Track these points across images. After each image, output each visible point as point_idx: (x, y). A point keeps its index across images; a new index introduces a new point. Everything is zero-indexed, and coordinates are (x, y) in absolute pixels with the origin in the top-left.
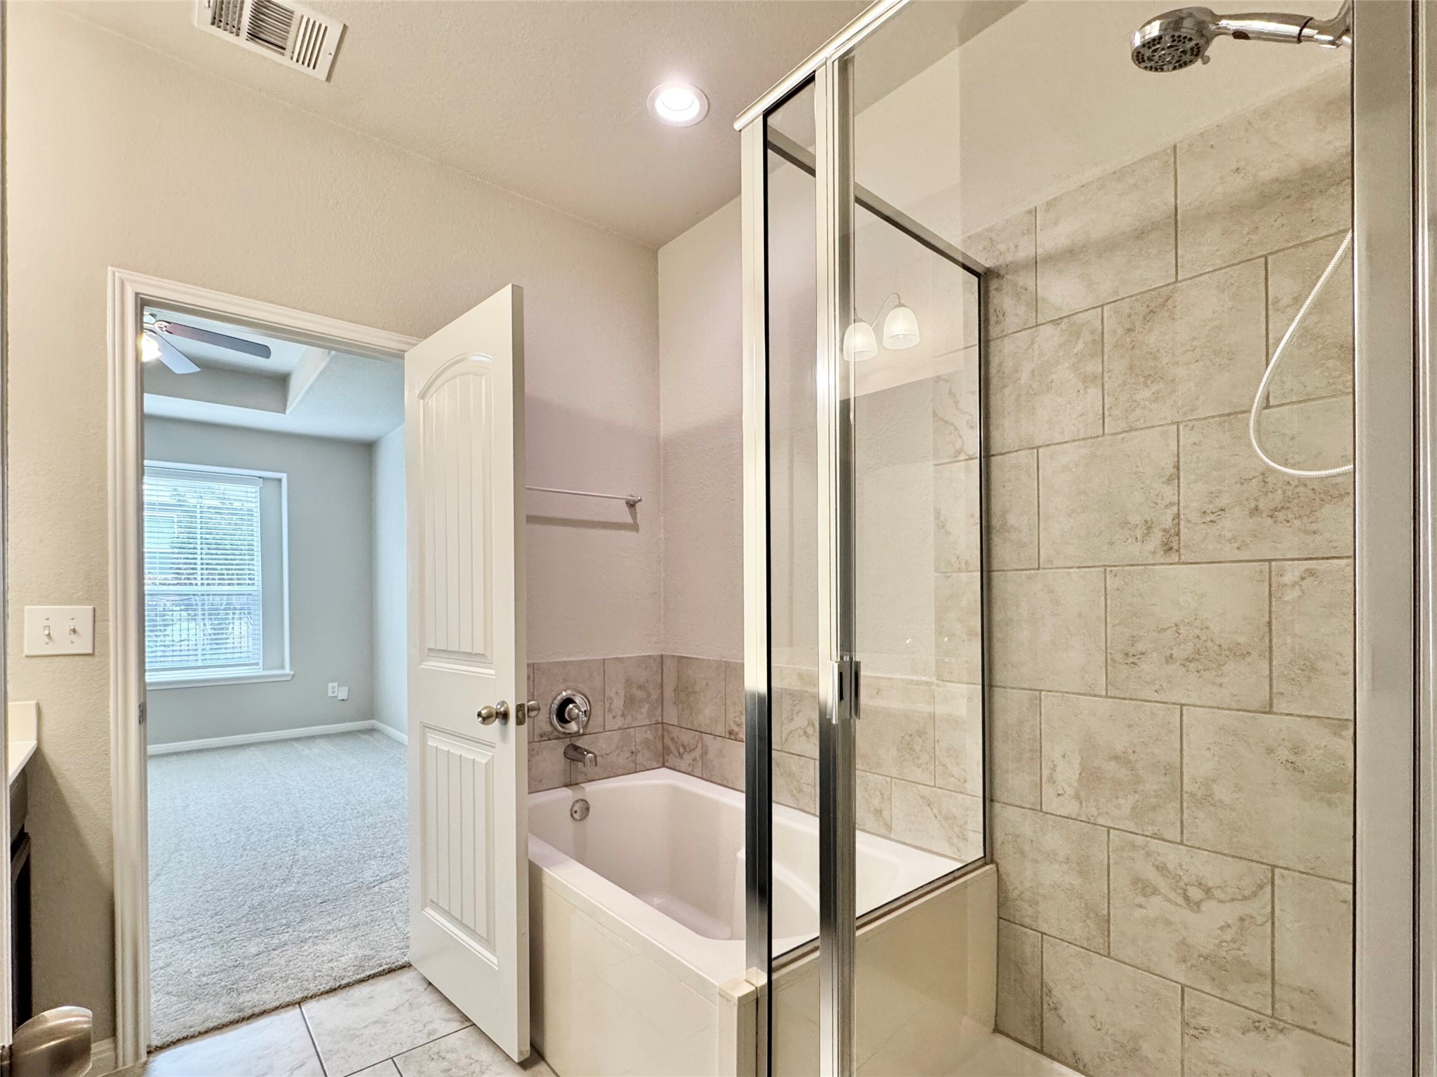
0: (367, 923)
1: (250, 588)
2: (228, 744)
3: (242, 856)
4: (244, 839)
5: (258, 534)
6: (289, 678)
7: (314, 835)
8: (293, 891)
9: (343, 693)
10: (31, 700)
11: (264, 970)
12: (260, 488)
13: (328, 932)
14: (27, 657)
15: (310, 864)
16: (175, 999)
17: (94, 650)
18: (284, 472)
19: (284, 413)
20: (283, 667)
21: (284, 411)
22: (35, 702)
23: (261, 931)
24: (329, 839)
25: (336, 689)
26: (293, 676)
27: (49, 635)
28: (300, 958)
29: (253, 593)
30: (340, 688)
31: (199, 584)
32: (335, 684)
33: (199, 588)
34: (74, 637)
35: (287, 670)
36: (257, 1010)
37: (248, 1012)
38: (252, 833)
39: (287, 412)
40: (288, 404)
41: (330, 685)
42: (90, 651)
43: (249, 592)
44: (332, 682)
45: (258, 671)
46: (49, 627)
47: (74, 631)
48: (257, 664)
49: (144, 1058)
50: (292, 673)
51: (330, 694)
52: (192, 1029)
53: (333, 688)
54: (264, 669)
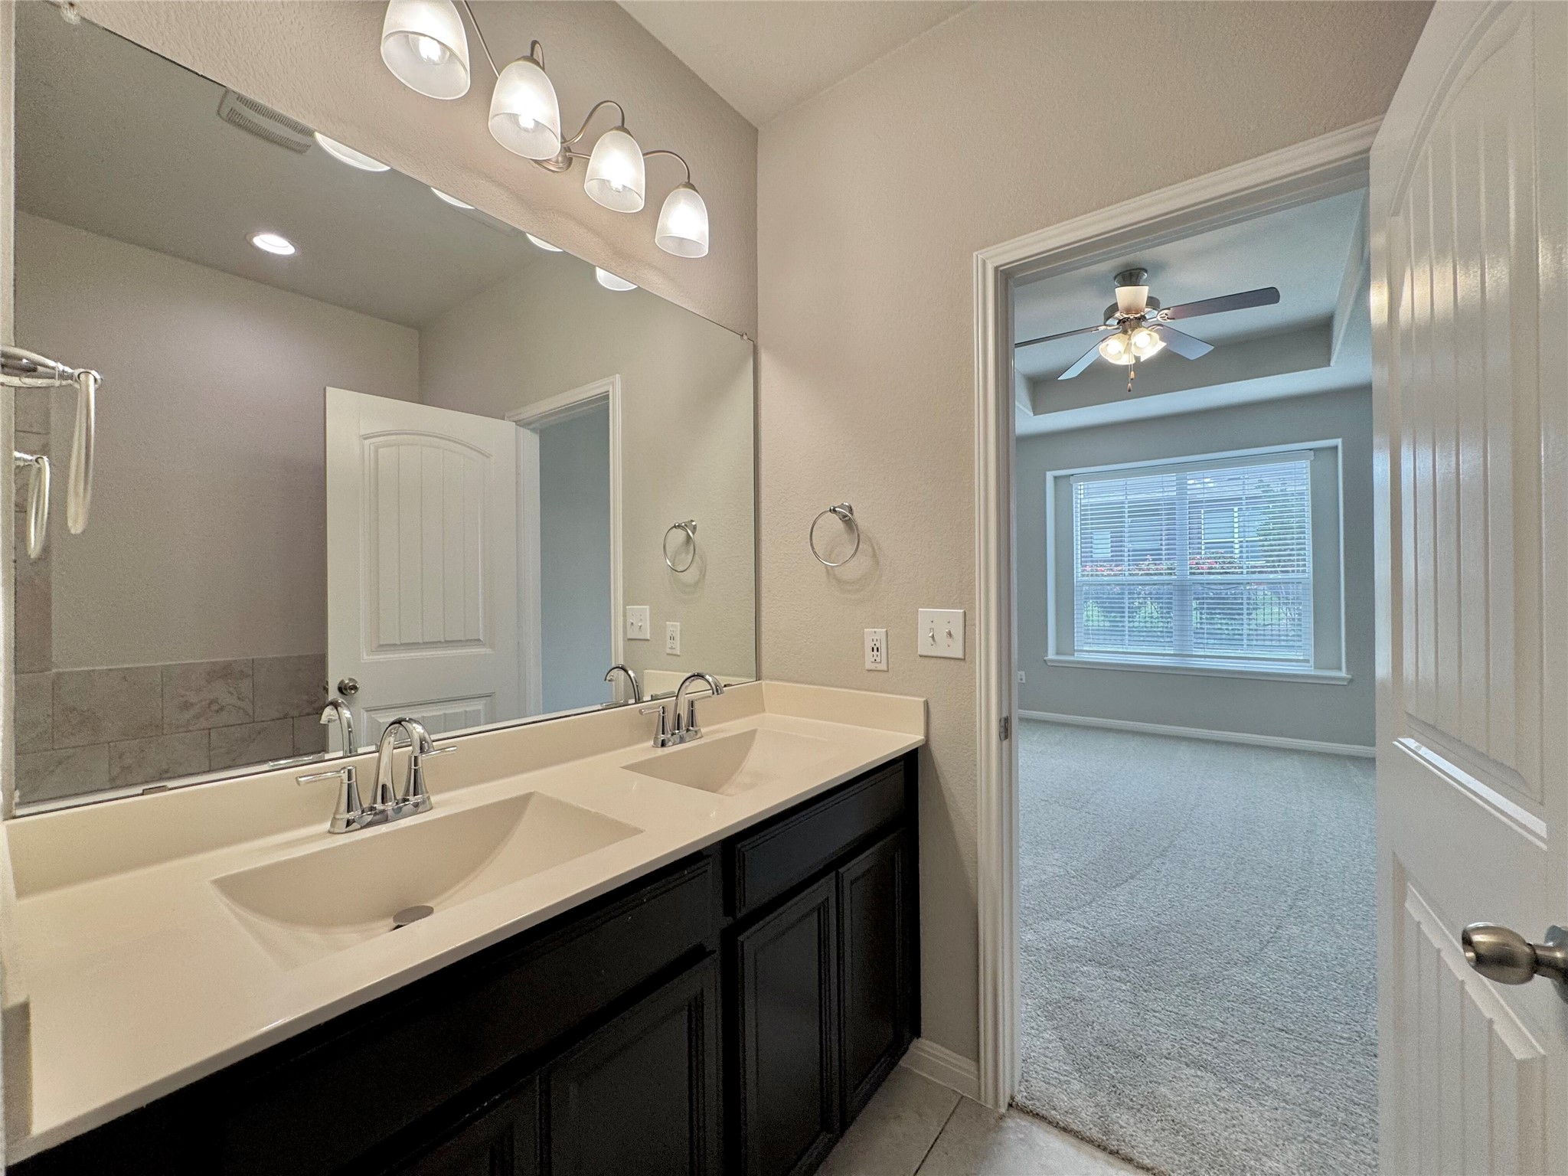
0: (1335, 1123)
1: (1300, 575)
2: (1269, 745)
3: (1218, 895)
4: (1231, 873)
5: (1308, 514)
6: (1345, 683)
7: (1318, 908)
8: (1252, 985)
10: (919, 696)
11: (1163, 1089)
12: (1311, 461)
13: (1268, 1091)
14: (921, 656)
15: (1294, 952)
16: (1062, 1052)
17: (965, 656)
18: (1339, 438)
19: (1329, 365)
20: (1339, 669)
22: (923, 699)
23: (1187, 1023)
24: (1338, 927)
26: (1351, 681)
27: (933, 637)
28: (1211, 1106)
29: (1303, 581)
34: (950, 640)
35: (1343, 674)
36: (1125, 1150)
37: (1114, 1145)
38: (1243, 870)
40: (1332, 353)
42: (961, 656)
43: (1298, 581)
45: (1308, 669)
46: (933, 629)
47: (950, 634)
48: (1307, 661)
49: (1003, 1110)
50: (1350, 676)
52: (1053, 1112)
54: (1315, 668)
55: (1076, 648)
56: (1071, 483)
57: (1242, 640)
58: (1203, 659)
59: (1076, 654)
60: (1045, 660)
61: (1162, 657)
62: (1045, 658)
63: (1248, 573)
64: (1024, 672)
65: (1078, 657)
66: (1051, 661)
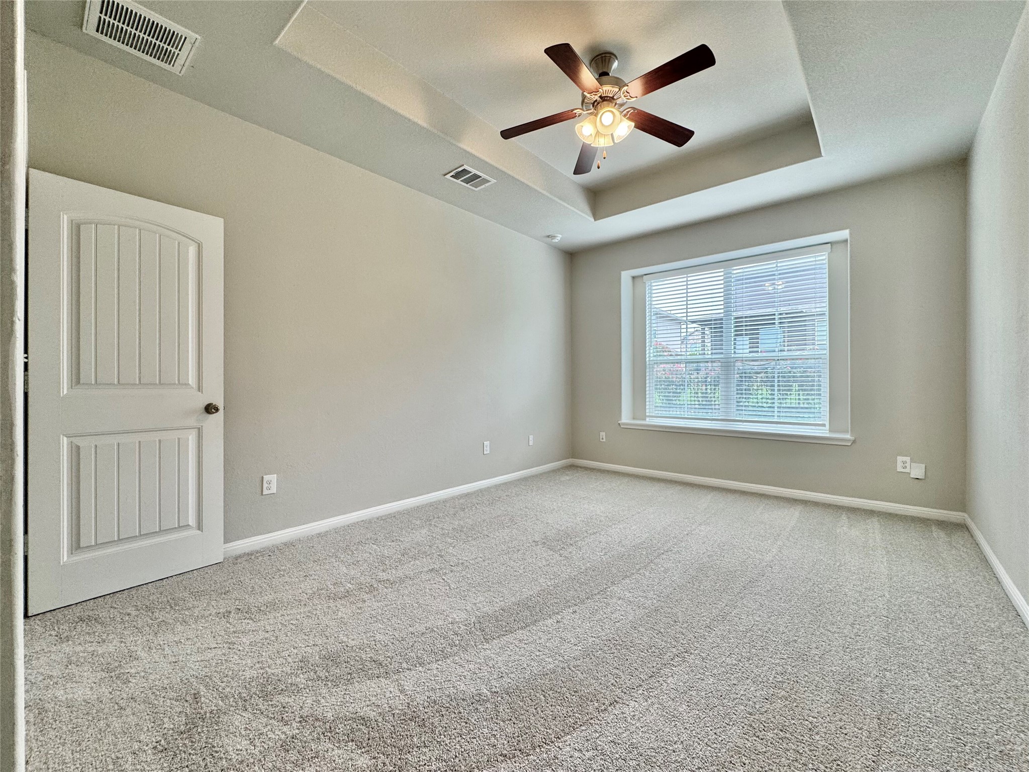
1: (820, 352)
6: (849, 444)
9: (917, 471)
12: (829, 254)
18: (847, 230)
19: (821, 156)
20: (846, 431)
25: (908, 465)
26: (854, 442)
29: (822, 357)
30: (913, 464)
32: (908, 459)
35: (848, 436)
39: (822, 155)
41: (900, 459)
43: (818, 357)
44: (902, 456)
45: (824, 432)
48: (824, 425)
50: (853, 438)
51: (900, 469)
53: (905, 463)
54: (830, 431)
55: (647, 414)
56: (644, 281)
57: (774, 407)
58: (741, 423)
59: (647, 419)
60: (619, 424)
61: (710, 422)
62: (619, 422)
63: (778, 351)
64: (604, 433)
65: (648, 421)
66: (624, 424)
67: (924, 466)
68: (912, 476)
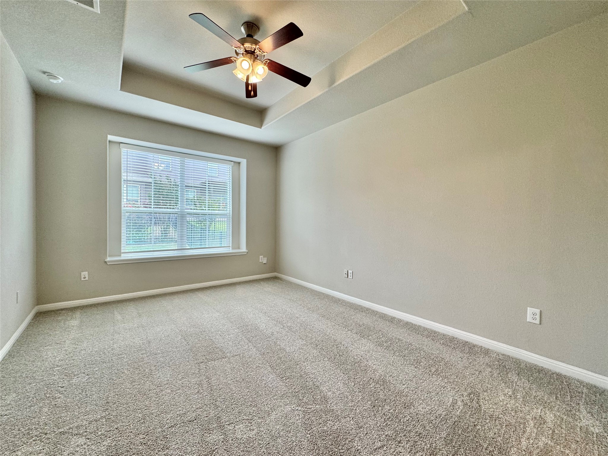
1: (227, 212)
6: (246, 254)
9: (265, 262)
12: (232, 166)
20: (242, 248)
21: (261, 128)
29: (228, 214)
30: (264, 258)
31: (207, 210)
32: (262, 256)
33: (207, 211)
35: (245, 250)
39: (262, 128)
40: (264, 124)
41: (261, 257)
44: (261, 255)
45: (229, 250)
48: (229, 247)
50: (247, 251)
51: (260, 261)
53: (261, 258)
54: (232, 249)
55: (122, 251)
57: (206, 240)
59: (122, 254)
60: (106, 262)
62: (106, 260)
63: (208, 210)
65: (124, 257)
66: (109, 262)
67: (266, 258)
68: (264, 263)
